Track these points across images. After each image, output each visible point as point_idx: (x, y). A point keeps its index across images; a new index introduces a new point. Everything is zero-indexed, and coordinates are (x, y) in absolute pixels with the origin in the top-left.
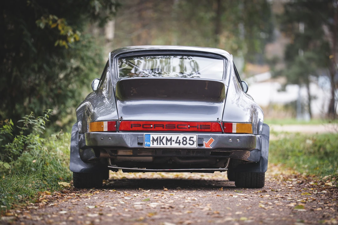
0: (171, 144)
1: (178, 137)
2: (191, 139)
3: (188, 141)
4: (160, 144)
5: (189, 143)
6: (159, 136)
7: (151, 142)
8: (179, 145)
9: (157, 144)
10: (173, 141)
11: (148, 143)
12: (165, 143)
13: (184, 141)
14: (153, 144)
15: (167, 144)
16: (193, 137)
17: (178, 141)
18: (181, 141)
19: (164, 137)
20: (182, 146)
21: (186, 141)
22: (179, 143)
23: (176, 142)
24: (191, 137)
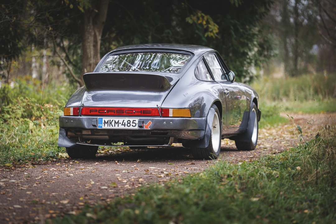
0: (118, 126)
1: (124, 120)
2: (134, 122)
3: (131, 123)
4: (110, 126)
5: (132, 125)
6: (109, 119)
7: (103, 124)
8: (125, 126)
9: (108, 126)
10: (120, 123)
11: (101, 125)
12: (113, 125)
13: (128, 123)
14: (104, 126)
15: (115, 126)
16: (135, 121)
17: (124, 124)
18: (126, 124)
19: (113, 120)
20: (126, 127)
21: (130, 123)
22: (125, 125)
23: (122, 125)
24: (133, 121)
